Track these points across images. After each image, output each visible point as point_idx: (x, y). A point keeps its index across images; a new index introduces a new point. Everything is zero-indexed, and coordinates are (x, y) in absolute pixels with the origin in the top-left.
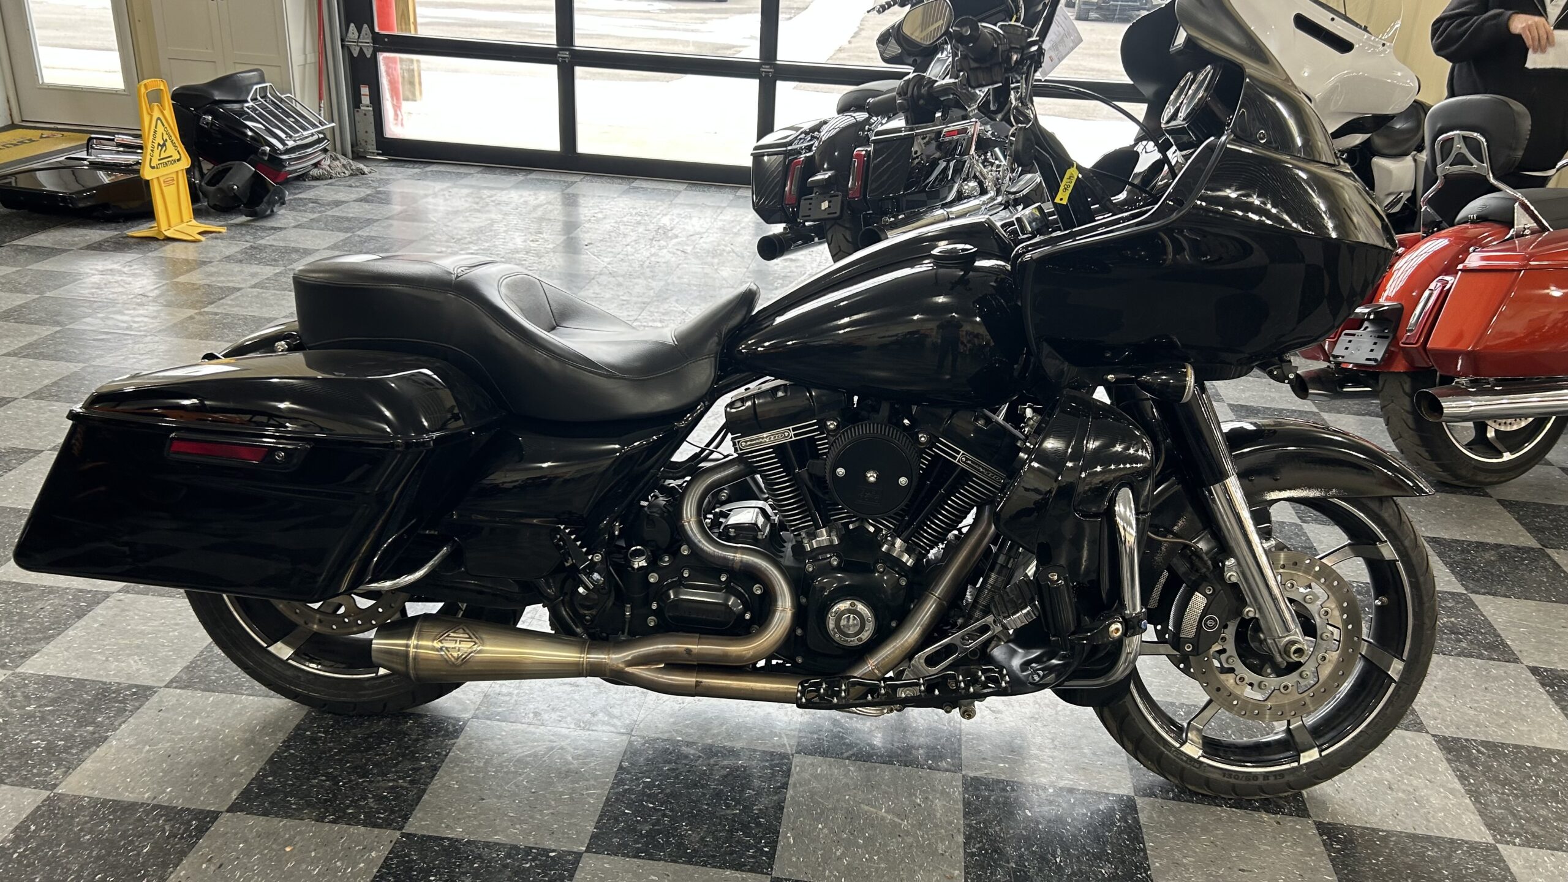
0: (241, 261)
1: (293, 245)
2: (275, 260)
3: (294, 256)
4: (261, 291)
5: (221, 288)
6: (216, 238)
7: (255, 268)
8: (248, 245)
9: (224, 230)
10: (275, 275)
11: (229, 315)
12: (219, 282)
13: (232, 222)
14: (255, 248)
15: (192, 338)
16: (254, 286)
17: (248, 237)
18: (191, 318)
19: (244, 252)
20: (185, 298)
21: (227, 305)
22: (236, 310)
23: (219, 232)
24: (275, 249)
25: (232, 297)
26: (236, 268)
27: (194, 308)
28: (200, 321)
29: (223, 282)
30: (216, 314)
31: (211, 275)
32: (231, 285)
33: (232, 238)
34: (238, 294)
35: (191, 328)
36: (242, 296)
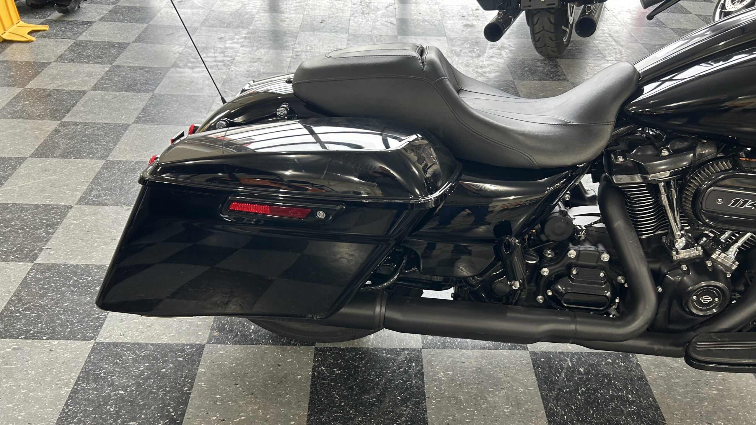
0: (73, 60)
1: (107, 40)
2: (99, 57)
3: (113, 51)
4: (103, 93)
5: (69, 92)
6: (44, 37)
7: (88, 68)
8: (71, 42)
9: (46, 28)
10: (107, 73)
11: (88, 124)
12: (63, 85)
13: (49, 18)
14: (79, 45)
15: (67, 157)
16: (95, 88)
17: (69, 34)
18: (57, 131)
19: (71, 49)
20: (42, 107)
21: (81, 112)
22: (90, 118)
23: (44, 30)
24: (96, 45)
25: (82, 102)
26: (72, 68)
27: (55, 118)
28: (66, 135)
29: (67, 85)
30: (76, 124)
31: (54, 78)
32: (74, 88)
33: (56, 36)
34: (85, 98)
35: (63, 143)
36: (89, 99)
